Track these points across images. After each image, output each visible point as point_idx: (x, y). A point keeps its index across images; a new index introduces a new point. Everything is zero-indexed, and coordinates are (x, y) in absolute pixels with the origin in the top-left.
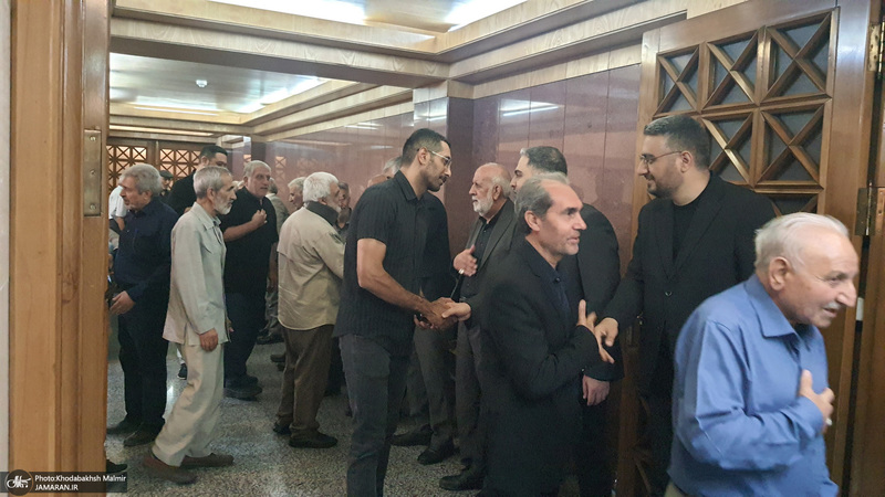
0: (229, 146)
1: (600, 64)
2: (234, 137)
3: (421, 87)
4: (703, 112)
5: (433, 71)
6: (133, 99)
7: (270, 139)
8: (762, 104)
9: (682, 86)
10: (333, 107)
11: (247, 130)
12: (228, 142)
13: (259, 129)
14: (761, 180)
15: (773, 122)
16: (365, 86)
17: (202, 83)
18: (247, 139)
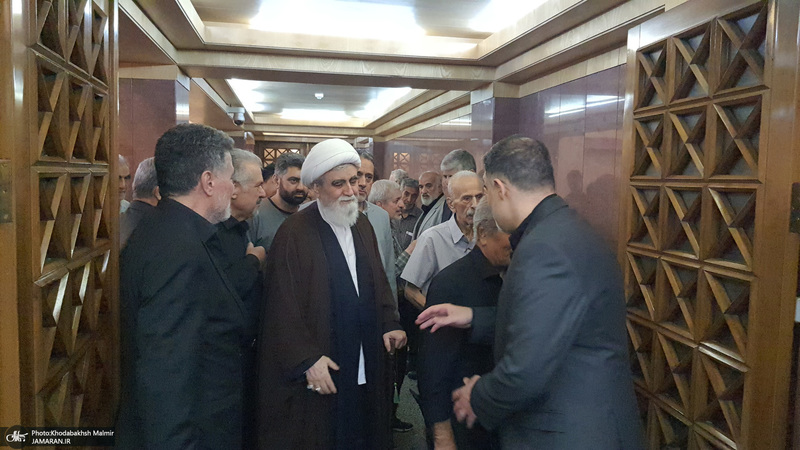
0: (362, 146)
1: (612, 60)
2: (364, 138)
3: (476, 89)
4: (671, 106)
5: (479, 75)
6: (280, 111)
7: (387, 139)
8: (715, 97)
9: (655, 81)
10: (421, 110)
11: (370, 132)
12: (361, 142)
13: (378, 131)
14: (713, 175)
15: (722, 116)
16: (441, 91)
17: (319, 96)
18: (371, 140)
